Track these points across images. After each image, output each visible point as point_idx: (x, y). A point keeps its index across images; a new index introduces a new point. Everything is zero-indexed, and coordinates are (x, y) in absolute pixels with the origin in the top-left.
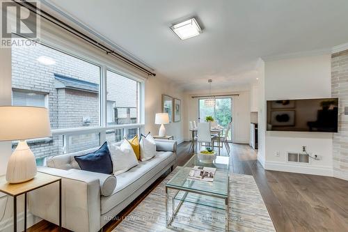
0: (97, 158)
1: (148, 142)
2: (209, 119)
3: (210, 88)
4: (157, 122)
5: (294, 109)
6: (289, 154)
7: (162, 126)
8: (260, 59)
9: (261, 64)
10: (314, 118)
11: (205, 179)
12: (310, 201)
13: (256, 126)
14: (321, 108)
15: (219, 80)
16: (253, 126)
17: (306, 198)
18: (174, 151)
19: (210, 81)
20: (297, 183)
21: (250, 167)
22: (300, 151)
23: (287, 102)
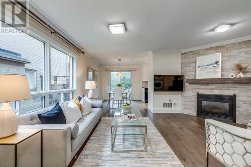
0: (55, 115)
1: (86, 101)
2: (119, 85)
3: (120, 65)
4: (87, 87)
5: (163, 80)
6: (164, 104)
7: (91, 90)
8: (150, 51)
9: (150, 54)
10: (171, 84)
11: (131, 119)
12: (175, 125)
13: (146, 89)
14: (174, 80)
15: (125, 60)
16: (144, 89)
17: (173, 124)
18: (101, 107)
19: (120, 60)
20: (168, 118)
21: (145, 113)
22: (168, 102)
23: (160, 76)
